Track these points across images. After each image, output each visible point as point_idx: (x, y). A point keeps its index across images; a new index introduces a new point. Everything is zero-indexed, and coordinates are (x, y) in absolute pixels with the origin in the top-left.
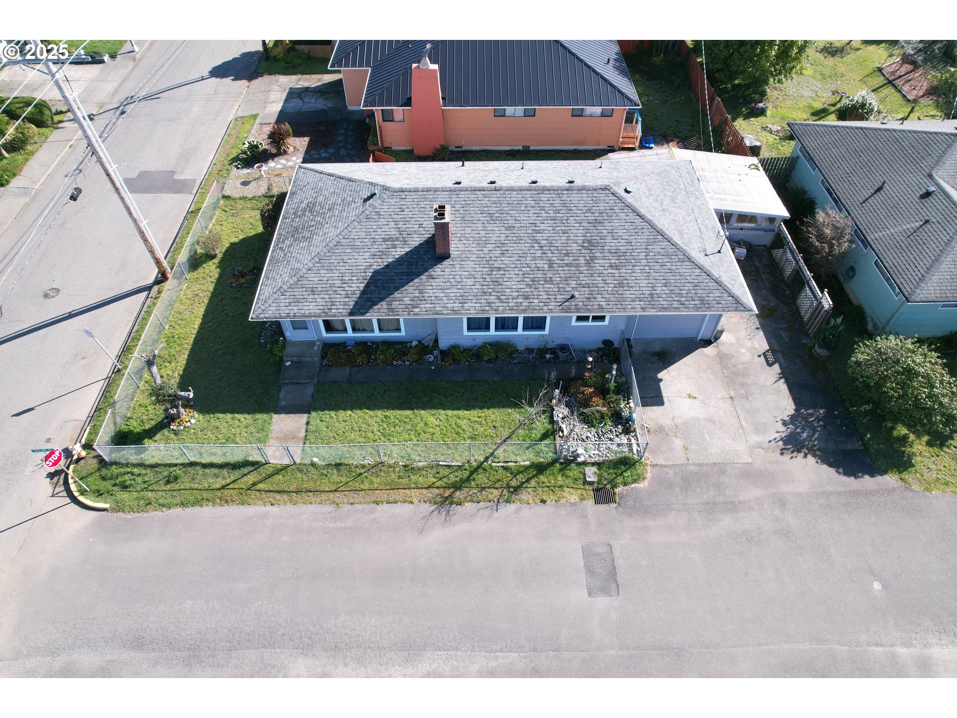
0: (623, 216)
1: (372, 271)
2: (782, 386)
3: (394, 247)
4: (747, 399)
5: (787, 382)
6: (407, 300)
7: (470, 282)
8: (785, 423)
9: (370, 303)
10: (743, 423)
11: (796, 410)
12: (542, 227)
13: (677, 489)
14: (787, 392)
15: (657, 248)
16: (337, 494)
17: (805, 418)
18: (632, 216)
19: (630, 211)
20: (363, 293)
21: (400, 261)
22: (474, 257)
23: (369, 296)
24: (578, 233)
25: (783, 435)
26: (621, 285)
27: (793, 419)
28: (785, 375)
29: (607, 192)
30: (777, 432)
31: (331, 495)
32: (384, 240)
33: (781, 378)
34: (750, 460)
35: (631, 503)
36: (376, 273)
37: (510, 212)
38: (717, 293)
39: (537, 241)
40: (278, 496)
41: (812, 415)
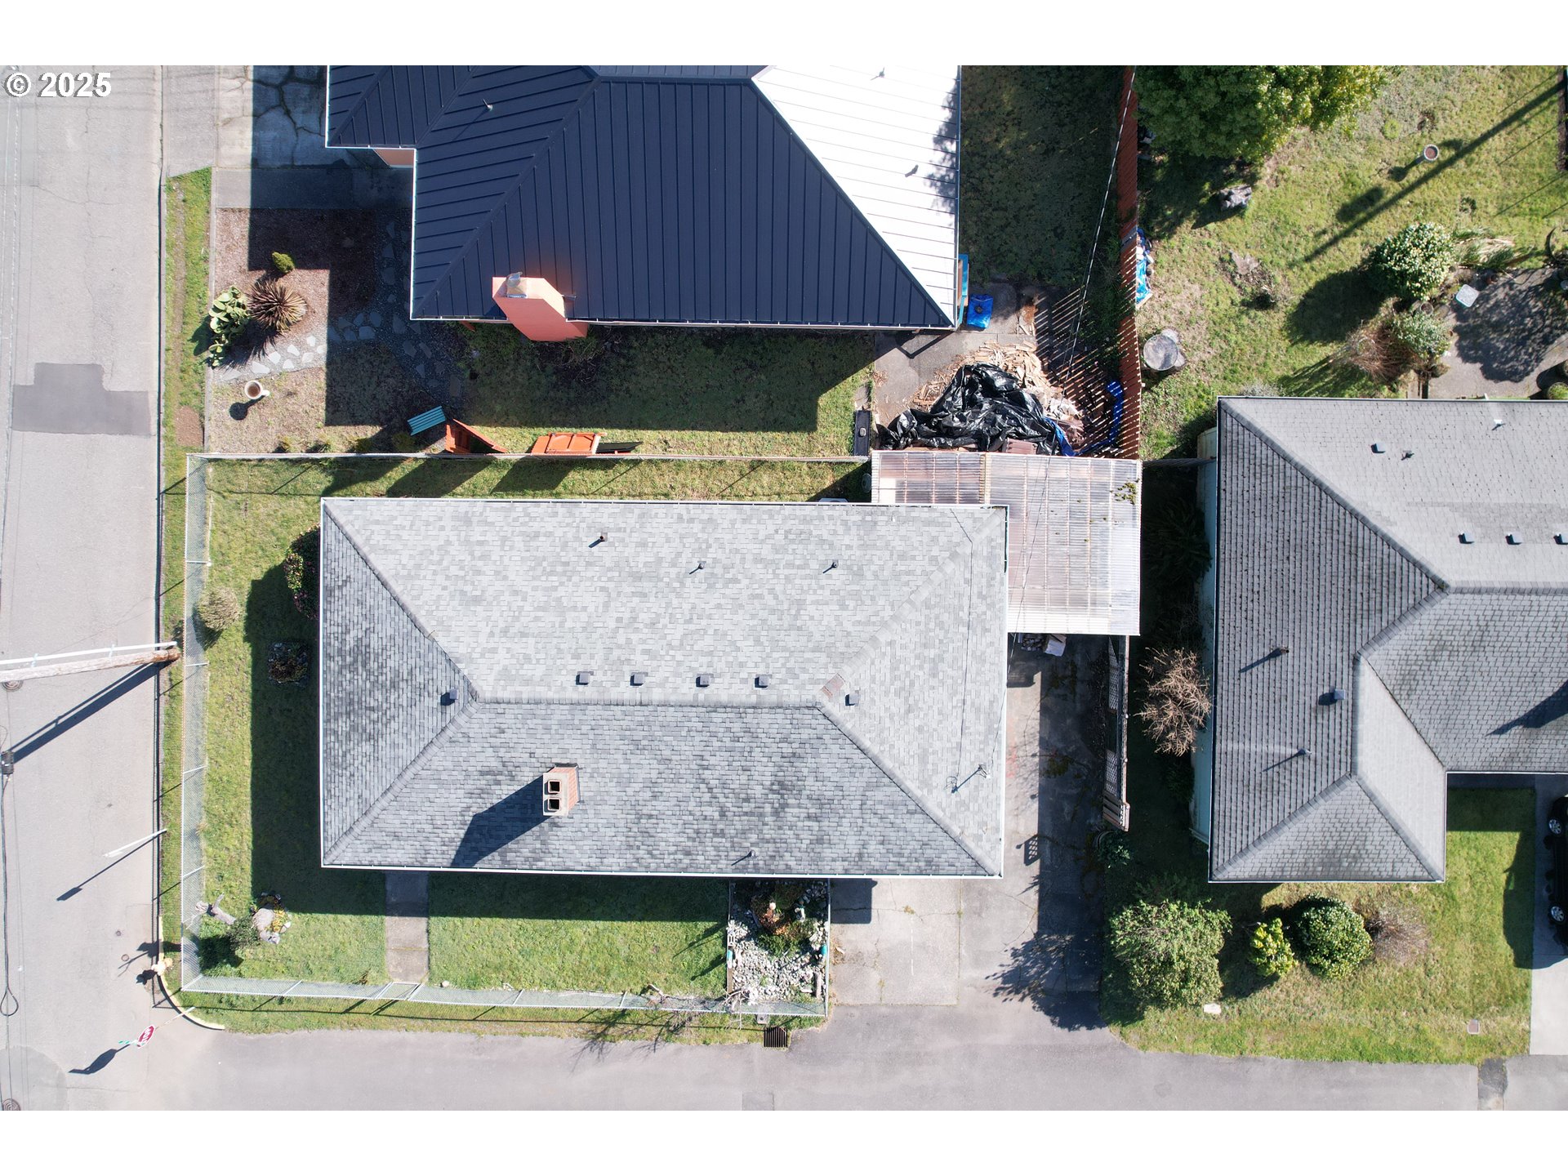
0: (835, 749)
1: (471, 814)
2: (1033, 896)
3: (498, 783)
4: (979, 915)
5: (1040, 892)
6: (526, 852)
7: (611, 832)
8: (1015, 954)
9: (476, 853)
10: (963, 952)
11: (1037, 935)
12: (713, 760)
13: (859, 1035)
14: (1036, 906)
15: (879, 795)
16: (477, 1023)
17: (1043, 949)
18: (849, 750)
19: (848, 741)
20: (465, 841)
21: (509, 803)
22: (613, 800)
23: (474, 844)
24: (765, 772)
25: (1007, 969)
26: (820, 841)
27: (1028, 946)
28: (1041, 881)
29: (816, 712)
30: (1002, 966)
31: (471, 1024)
32: (482, 773)
33: (1035, 884)
34: (955, 1003)
35: (804, 1049)
36: (477, 817)
37: (665, 738)
38: (952, 854)
39: (703, 781)
40: (412, 1022)
41: (1053, 942)
